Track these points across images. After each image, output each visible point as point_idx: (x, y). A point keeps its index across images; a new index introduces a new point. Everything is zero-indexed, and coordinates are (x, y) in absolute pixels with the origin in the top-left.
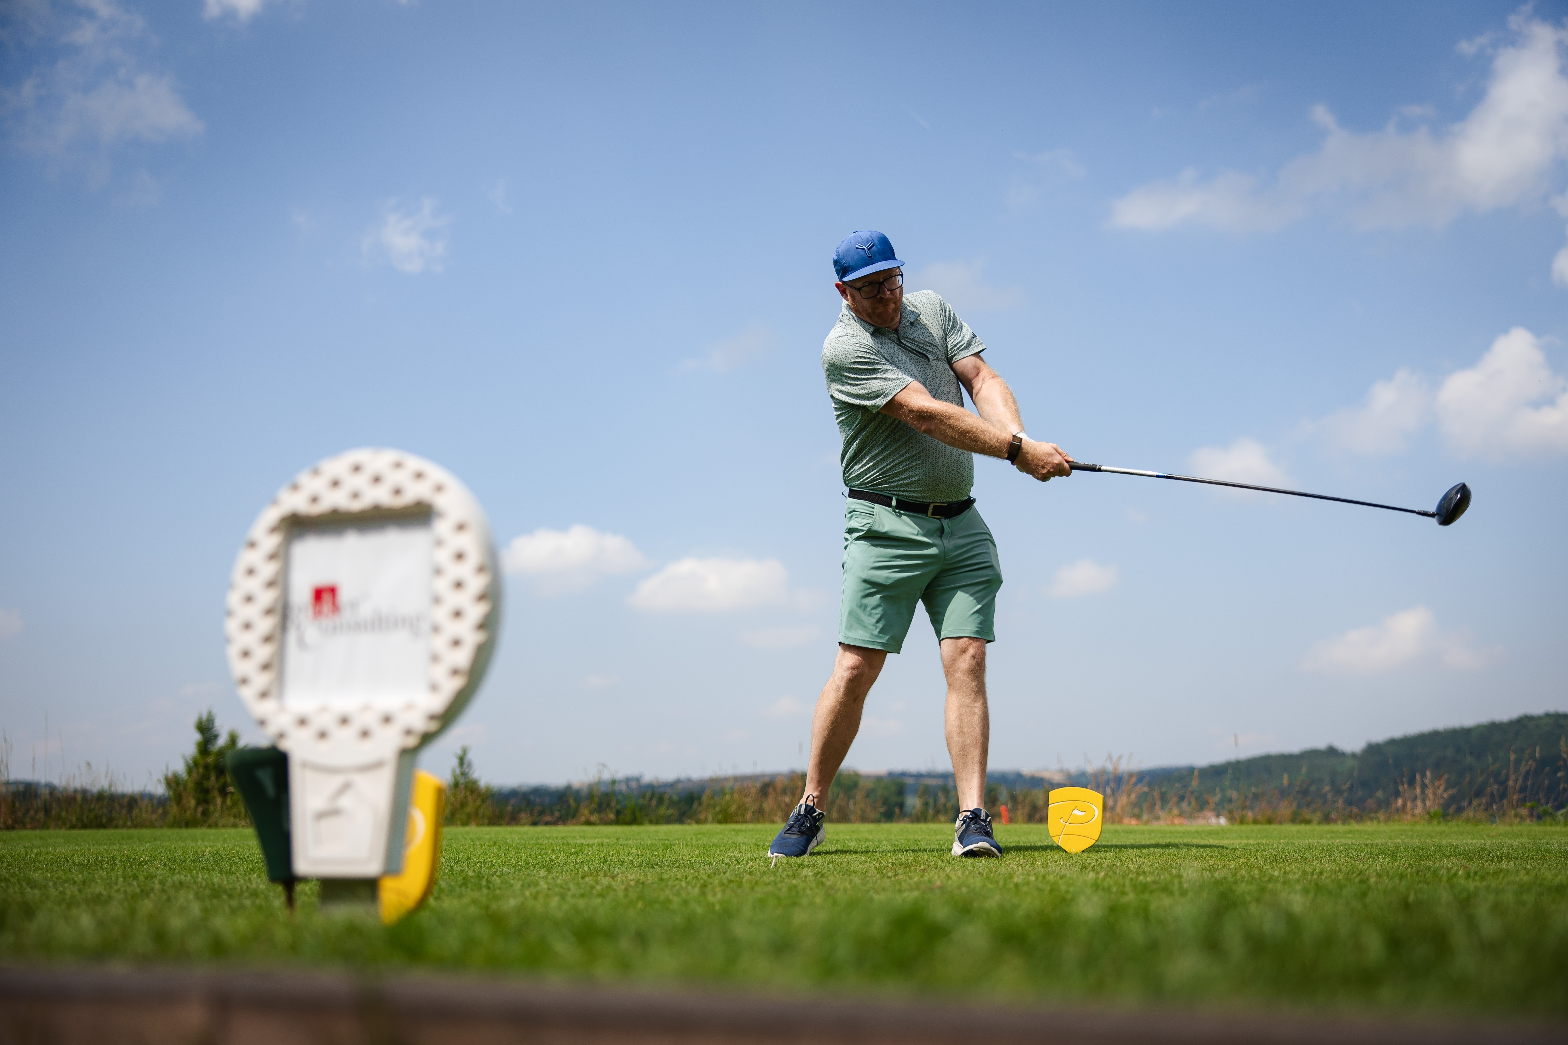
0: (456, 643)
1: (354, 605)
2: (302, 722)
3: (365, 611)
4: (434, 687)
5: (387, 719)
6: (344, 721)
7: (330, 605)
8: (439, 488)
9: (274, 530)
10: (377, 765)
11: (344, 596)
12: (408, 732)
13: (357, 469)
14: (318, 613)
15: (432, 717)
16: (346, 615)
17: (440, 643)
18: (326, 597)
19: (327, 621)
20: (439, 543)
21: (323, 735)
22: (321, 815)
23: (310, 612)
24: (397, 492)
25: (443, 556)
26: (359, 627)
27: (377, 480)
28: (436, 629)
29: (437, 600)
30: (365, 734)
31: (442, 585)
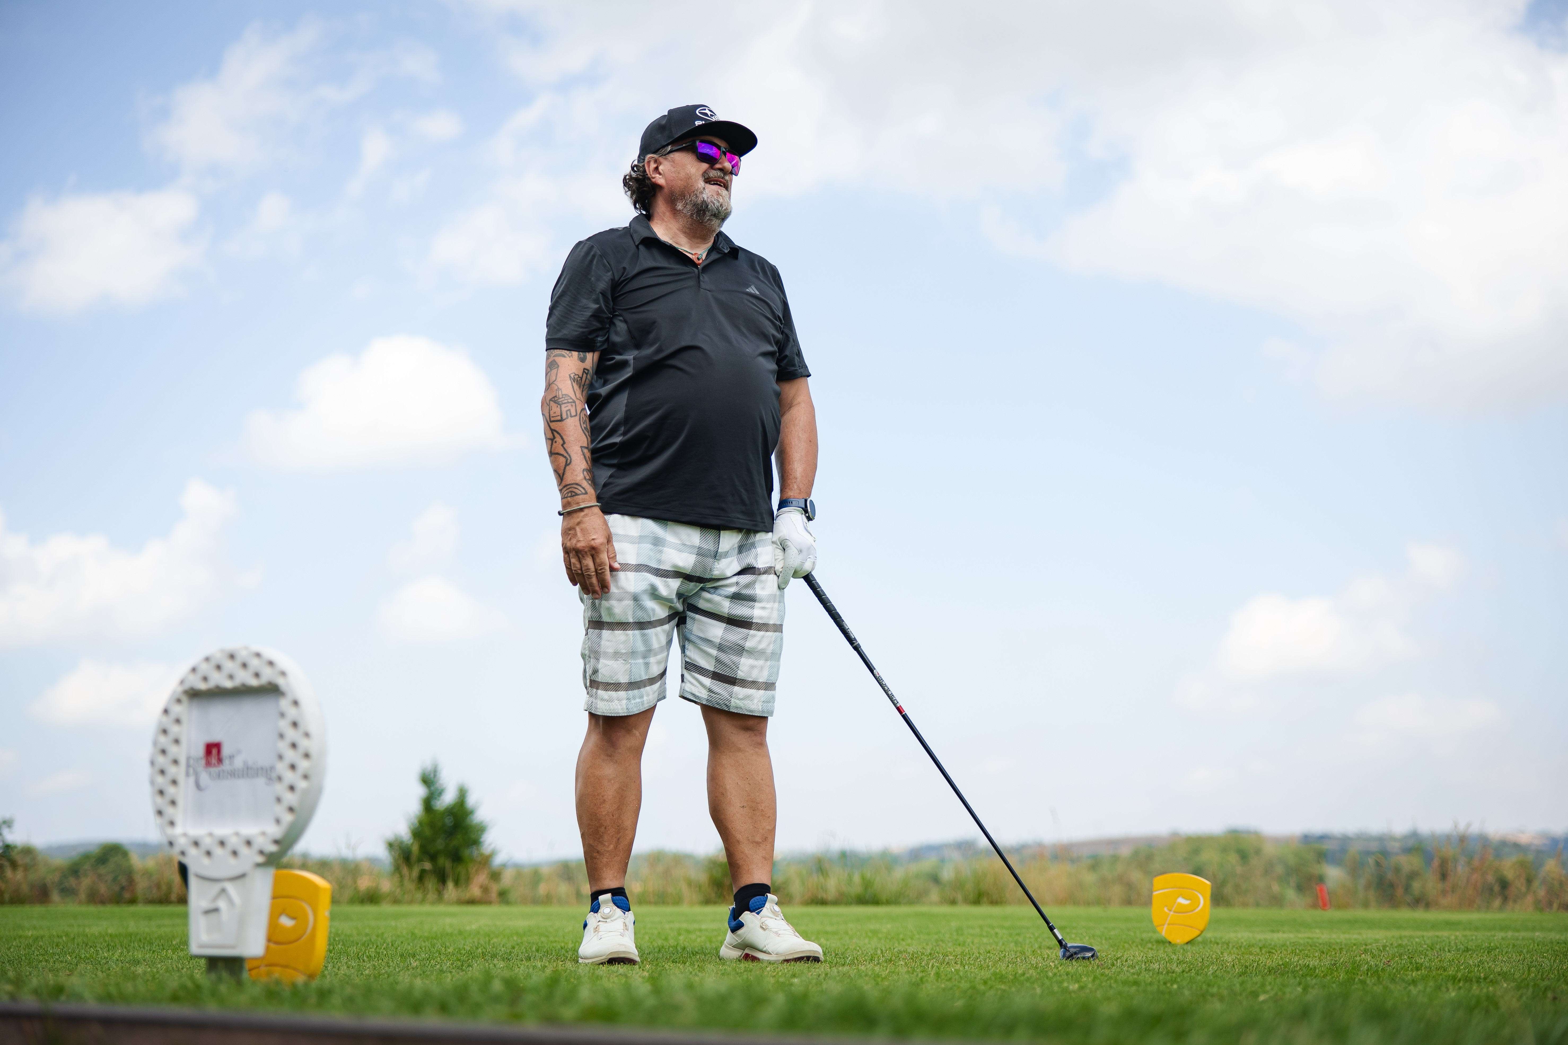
0: (292, 788)
1: (231, 757)
2: (196, 844)
3: (238, 763)
4: (278, 821)
5: (249, 843)
6: (222, 843)
7: (216, 757)
8: (283, 674)
9: (179, 701)
10: (243, 876)
11: (226, 751)
12: (261, 852)
13: (232, 657)
14: (208, 764)
15: (276, 842)
16: (226, 766)
17: (280, 789)
18: (214, 751)
19: (214, 770)
20: (282, 715)
21: (209, 853)
22: (207, 912)
23: (203, 762)
24: (257, 675)
25: (284, 725)
26: (233, 774)
27: (244, 665)
28: (280, 778)
29: (280, 757)
30: (235, 853)
31: (283, 746)
